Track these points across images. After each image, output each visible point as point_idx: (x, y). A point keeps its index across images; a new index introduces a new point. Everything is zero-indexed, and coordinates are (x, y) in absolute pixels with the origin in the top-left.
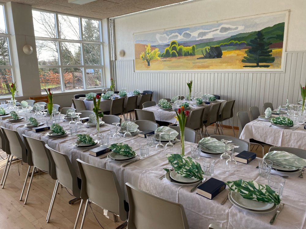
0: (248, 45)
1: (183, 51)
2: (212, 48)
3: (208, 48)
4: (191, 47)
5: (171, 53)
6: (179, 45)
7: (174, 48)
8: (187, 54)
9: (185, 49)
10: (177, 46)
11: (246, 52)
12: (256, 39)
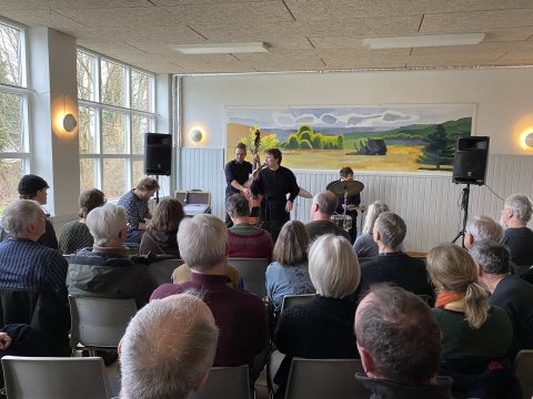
0: (424, 140)
1: (322, 141)
2: (370, 142)
3: (364, 140)
4: (336, 137)
5: (300, 142)
6: (314, 132)
7: (306, 136)
8: (329, 147)
9: (325, 139)
10: (311, 134)
11: (422, 150)
12: (435, 134)
